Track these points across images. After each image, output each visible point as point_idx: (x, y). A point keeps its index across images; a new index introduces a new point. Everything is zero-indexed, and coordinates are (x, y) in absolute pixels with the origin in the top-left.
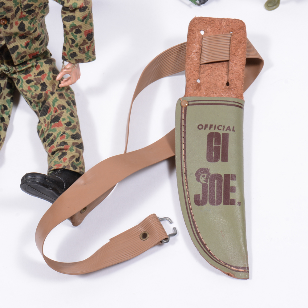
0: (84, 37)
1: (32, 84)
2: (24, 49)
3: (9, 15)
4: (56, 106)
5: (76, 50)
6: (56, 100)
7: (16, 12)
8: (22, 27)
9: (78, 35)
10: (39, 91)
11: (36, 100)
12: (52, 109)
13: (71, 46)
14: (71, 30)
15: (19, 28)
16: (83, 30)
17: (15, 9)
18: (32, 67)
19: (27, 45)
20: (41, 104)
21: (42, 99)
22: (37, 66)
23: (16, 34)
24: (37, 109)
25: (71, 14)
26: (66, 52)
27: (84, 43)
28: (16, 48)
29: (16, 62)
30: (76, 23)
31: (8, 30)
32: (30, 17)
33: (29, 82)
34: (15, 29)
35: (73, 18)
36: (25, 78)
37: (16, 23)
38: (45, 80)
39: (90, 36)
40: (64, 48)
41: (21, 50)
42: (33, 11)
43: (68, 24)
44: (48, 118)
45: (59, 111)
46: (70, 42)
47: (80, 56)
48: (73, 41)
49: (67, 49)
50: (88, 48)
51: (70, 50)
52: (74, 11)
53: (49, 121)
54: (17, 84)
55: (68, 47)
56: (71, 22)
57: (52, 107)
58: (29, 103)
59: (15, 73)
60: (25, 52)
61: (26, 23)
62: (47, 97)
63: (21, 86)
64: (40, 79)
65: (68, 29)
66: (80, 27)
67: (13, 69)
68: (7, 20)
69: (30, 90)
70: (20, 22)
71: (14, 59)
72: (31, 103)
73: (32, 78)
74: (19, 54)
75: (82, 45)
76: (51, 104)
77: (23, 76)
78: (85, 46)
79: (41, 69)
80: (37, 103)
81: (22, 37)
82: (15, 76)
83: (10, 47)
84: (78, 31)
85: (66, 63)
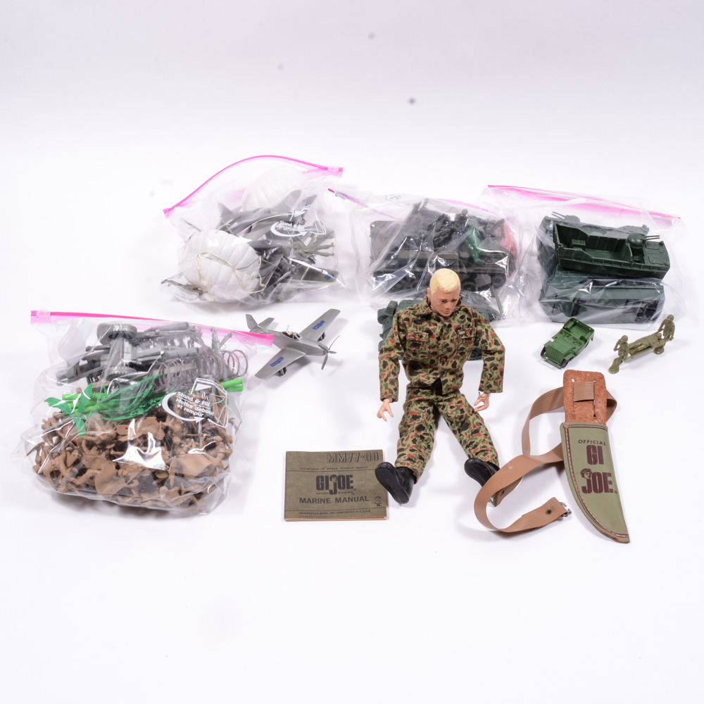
0: (499, 373)
1: (454, 409)
2: (451, 383)
3: (448, 354)
4: (475, 423)
5: (492, 383)
6: (474, 420)
7: (454, 353)
8: (454, 365)
9: (495, 371)
10: (459, 414)
11: (458, 420)
12: (472, 426)
13: (489, 380)
14: (490, 368)
15: (452, 365)
16: (498, 367)
17: (453, 350)
18: (453, 398)
19: (454, 380)
20: (460, 424)
21: (463, 420)
22: (456, 398)
23: (448, 370)
24: (456, 428)
25: (491, 356)
26: (484, 385)
27: (498, 378)
28: (446, 381)
29: (444, 392)
30: (495, 362)
31: (444, 367)
32: (461, 358)
33: (452, 407)
34: (449, 366)
35: (493, 359)
36: (449, 404)
37: (451, 362)
38: (463, 407)
39: (502, 373)
40: (482, 382)
41: (449, 383)
42: (464, 353)
43: (488, 363)
44: (469, 432)
45: (477, 427)
46: (489, 376)
47: (494, 387)
48: (491, 376)
49: (485, 382)
50: (500, 382)
51: (487, 383)
52: (494, 354)
53: (470, 433)
54: (443, 409)
55: (485, 380)
56: (491, 362)
57: (472, 424)
58: (449, 423)
59: (441, 401)
60: (451, 385)
61: (458, 362)
62: (467, 417)
63: (447, 410)
64: (460, 406)
65: (488, 366)
66: (498, 365)
67: (440, 398)
68: (446, 358)
69: (452, 413)
70: (454, 361)
71: (443, 390)
72: (452, 423)
73: (454, 405)
74: (448, 386)
75: (497, 379)
76: (471, 421)
77: (447, 403)
78: (498, 380)
79: (459, 400)
80: (457, 423)
81: (452, 373)
82: (441, 403)
83: (442, 379)
84: (495, 369)
85: (482, 393)
